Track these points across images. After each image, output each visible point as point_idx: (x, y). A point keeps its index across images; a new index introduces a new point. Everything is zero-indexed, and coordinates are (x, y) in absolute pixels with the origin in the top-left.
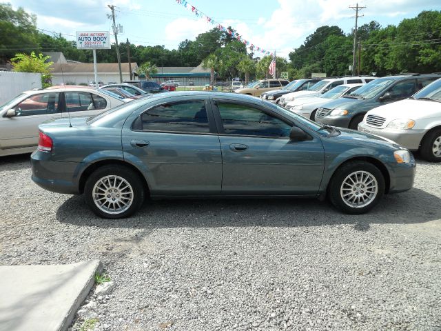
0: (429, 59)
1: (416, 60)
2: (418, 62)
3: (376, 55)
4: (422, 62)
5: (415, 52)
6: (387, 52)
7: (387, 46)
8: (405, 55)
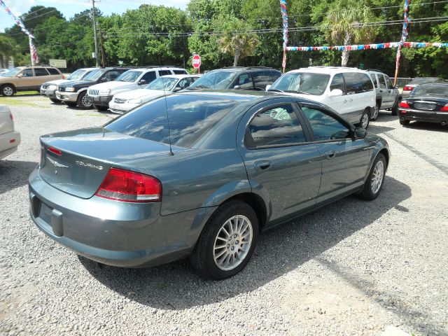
0: (156, 50)
1: (146, 50)
2: (147, 51)
3: (106, 43)
4: (151, 52)
5: (143, 42)
6: (116, 40)
7: (115, 35)
8: (135, 44)
